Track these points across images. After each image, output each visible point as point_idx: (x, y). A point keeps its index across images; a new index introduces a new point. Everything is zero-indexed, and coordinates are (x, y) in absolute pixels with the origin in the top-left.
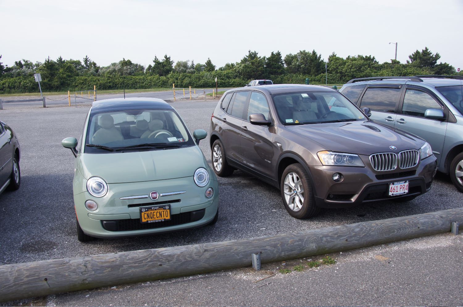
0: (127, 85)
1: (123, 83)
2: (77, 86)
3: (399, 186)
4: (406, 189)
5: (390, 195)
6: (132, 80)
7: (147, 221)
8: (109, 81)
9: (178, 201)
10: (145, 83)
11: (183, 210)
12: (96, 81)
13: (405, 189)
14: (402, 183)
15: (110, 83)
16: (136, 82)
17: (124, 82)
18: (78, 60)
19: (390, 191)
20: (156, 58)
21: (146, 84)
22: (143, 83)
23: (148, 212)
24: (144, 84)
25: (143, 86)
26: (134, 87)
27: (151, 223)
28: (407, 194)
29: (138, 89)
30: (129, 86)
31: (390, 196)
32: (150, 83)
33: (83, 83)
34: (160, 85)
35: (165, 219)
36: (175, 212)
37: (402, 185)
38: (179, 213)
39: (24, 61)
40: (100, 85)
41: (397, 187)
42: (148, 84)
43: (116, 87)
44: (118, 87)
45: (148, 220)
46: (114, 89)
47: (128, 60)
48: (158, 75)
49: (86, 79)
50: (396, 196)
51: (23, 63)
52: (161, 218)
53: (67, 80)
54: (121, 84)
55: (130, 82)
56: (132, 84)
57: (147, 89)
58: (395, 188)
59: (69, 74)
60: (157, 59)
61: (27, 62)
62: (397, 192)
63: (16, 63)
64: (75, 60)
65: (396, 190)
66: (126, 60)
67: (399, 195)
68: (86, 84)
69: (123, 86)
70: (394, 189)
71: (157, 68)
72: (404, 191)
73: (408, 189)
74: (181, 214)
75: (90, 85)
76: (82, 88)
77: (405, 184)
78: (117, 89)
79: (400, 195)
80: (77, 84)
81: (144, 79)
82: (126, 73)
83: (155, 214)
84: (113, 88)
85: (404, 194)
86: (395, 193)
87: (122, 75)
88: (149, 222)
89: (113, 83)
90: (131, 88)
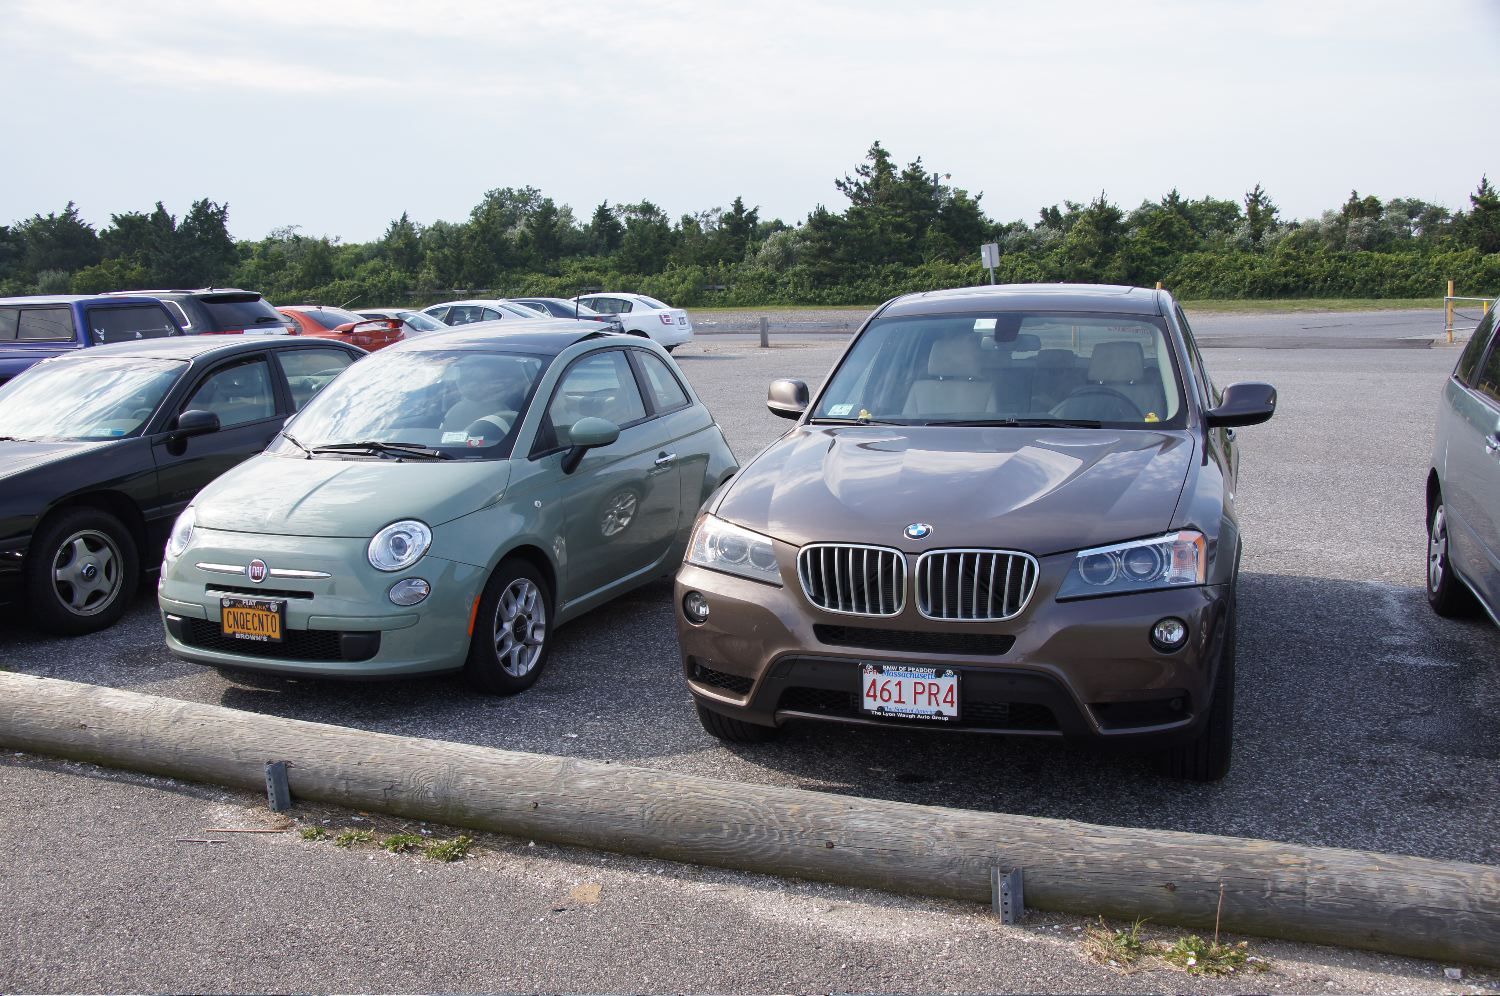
0: (1346, 283)
1: (1333, 275)
2: (1180, 282)
3: (908, 683)
4: (945, 701)
5: (869, 711)
6: (1367, 265)
7: (234, 633)
8: (1283, 269)
9: (309, 595)
10: (1413, 277)
11: (316, 624)
12: (1241, 268)
13: (941, 701)
14: (927, 677)
15: (1286, 274)
16: (1380, 274)
17: (1337, 272)
18: (1229, 200)
19: (868, 695)
20: (1485, 187)
21: (1417, 281)
22: (1407, 277)
23: (235, 610)
24: (1409, 282)
25: (1404, 288)
26: (1372, 290)
27: (241, 640)
28: (952, 721)
29: (1386, 297)
30: (1351, 288)
31: (868, 715)
32: (1433, 276)
33: (1199, 274)
34: (1471, 287)
35: (269, 637)
36: (295, 624)
37: (926, 682)
38: (304, 628)
39: (1069, 205)
40: (1251, 283)
41: (899, 684)
42: (1424, 282)
43: (1305, 289)
44: (1313, 289)
45: (236, 630)
46: (1298, 297)
47: (1367, 199)
48: (1473, 251)
49: (1210, 263)
50: (896, 719)
51: (1063, 211)
52: (261, 632)
53: (1152, 263)
54: (1325, 281)
55: (1362, 273)
56: (1365, 282)
57: (1417, 297)
58: (891, 687)
59: (1165, 244)
60: (1490, 190)
61: (1076, 208)
62: (900, 706)
63: (1044, 212)
64: (1222, 201)
65: (895, 697)
66: (1362, 197)
67: (911, 717)
68: (1207, 278)
69: (1330, 286)
70: (883, 689)
71: (1480, 223)
72: (934, 709)
73: (955, 705)
74: (309, 632)
75: (1222, 279)
76: (1193, 290)
77: (937, 681)
78: (1311, 295)
79: (916, 721)
80: (1179, 278)
81: (1414, 263)
82: (1356, 241)
83: (249, 617)
84: (1294, 295)
85: (934, 718)
86: (892, 707)
87: (1338, 247)
88: (238, 636)
89: (1298, 276)
90: (1359, 295)
